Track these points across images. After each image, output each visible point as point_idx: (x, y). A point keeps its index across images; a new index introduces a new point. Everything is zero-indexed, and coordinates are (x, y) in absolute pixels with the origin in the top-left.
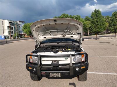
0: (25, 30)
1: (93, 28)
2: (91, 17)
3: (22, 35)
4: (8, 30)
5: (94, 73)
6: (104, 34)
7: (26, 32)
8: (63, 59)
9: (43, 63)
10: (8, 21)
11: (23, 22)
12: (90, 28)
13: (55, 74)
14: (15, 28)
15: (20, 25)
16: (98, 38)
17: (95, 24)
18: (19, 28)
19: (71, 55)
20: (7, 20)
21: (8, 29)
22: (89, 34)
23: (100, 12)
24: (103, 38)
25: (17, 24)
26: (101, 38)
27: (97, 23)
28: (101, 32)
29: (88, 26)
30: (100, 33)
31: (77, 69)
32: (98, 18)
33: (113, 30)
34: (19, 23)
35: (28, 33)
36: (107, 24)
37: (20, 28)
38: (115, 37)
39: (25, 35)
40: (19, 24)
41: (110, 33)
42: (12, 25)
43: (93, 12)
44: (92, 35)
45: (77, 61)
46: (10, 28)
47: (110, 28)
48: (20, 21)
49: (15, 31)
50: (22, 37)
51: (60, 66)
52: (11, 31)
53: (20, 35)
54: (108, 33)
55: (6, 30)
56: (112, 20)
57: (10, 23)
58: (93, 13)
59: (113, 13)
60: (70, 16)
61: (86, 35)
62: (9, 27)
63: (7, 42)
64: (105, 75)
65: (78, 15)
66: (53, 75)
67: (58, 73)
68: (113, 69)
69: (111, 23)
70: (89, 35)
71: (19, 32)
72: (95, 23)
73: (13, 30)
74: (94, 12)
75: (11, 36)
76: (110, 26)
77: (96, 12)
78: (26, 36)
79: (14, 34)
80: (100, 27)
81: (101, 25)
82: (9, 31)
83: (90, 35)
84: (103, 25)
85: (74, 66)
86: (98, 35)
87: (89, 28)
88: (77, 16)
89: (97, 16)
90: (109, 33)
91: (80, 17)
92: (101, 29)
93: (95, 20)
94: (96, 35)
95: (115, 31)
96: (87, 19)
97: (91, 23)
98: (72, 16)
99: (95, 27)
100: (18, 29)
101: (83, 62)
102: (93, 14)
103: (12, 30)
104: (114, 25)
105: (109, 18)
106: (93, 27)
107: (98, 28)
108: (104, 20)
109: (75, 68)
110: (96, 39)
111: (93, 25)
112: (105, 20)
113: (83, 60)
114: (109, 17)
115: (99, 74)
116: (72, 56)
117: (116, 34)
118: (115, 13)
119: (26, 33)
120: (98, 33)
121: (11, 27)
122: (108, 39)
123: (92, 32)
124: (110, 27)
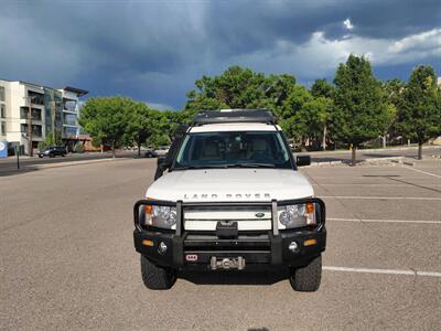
0: (91, 124)
1: (342, 124)
2: (335, 81)
3: (76, 141)
4: (24, 121)
5: (342, 269)
6: (381, 147)
7: (91, 130)
8: (251, 214)
9: (189, 226)
10: (23, 86)
11: (79, 93)
12: (332, 122)
13: (226, 260)
14: (48, 113)
15: (68, 103)
16: (359, 162)
17: (347, 110)
18: (65, 114)
19: (274, 204)
20: (21, 82)
21: (22, 117)
22: (324, 145)
23: (368, 66)
24: (375, 159)
25: (56, 97)
26: (369, 160)
27: (354, 107)
28: (369, 139)
29: (323, 116)
30: (365, 144)
31: (293, 246)
32: (359, 87)
33: (412, 131)
34: (64, 94)
35: (101, 134)
36: (392, 109)
37: (68, 116)
38: (420, 158)
39: (84, 141)
40: (65, 100)
41: (403, 142)
42: (38, 103)
43: (341, 64)
44: (338, 148)
45: (291, 224)
46: (29, 114)
47: (403, 124)
48: (68, 89)
49: (48, 125)
50: (75, 148)
51: (241, 237)
52: (33, 126)
53: (68, 140)
54: (393, 145)
55: (15, 123)
56: (410, 97)
57: (30, 93)
58: (341, 67)
59: (414, 69)
60: (259, 76)
61: (316, 147)
62: (25, 109)
63: (19, 168)
64: (377, 274)
65: (289, 75)
66: (219, 263)
67: (236, 256)
68: (404, 259)
69: (404, 108)
70: (327, 149)
71: (65, 128)
72: (349, 107)
73: (42, 123)
74: (344, 62)
75: (35, 144)
76: (402, 117)
77: (353, 67)
78: (88, 146)
79: (43, 139)
80: (367, 119)
81: (368, 113)
82: (25, 125)
83: (330, 147)
84: (379, 113)
85: (284, 236)
86: (357, 151)
87: (328, 122)
88: (285, 76)
89: (356, 80)
90: (400, 144)
91: (293, 82)
92: (369, 127)
93: (349, 93)
94: (350, 151)
95: (421, 135)
96: (319, 90)
97: (336, 104)
98: (267, 77)
99: (347, 120)
100: (60, 117)
101: (311, 227)
102: (341, 70)
103: (36, 123)
104: (416, 115)
105: (398, 89)
106: (343, 120)
107: (359, 126)
108: (382, 94)
109: (287, 242)
110: (352, 162)
111: (342, 114)
112: (385, 93)
113: (309, 222)
114: (399, 85)
115: (357, 273)
116: (278, 205)
117: (424, 147)
118: (420, 70)
119: (92, 135)
120: (357, 142)
121: (33, 109)
122: (394, 164)
123: (335, 137)
124: (400, 120)
